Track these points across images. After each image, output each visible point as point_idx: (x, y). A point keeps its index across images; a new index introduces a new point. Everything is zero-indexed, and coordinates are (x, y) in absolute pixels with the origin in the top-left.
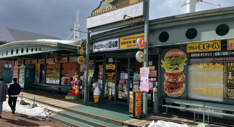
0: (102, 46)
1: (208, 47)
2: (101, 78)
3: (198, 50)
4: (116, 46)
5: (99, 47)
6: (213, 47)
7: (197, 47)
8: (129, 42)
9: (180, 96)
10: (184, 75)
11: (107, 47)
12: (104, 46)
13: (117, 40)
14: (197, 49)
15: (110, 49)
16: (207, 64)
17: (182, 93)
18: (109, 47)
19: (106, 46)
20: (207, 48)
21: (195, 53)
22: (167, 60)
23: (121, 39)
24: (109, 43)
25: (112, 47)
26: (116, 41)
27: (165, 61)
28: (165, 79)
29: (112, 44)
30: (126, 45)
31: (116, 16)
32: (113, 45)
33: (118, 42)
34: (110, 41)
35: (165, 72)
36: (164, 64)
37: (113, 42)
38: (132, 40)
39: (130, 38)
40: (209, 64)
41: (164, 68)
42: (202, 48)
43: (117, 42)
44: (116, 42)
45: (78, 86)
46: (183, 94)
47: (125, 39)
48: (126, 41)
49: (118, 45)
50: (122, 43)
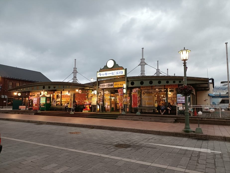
4: (112, 86)
5: (103, 86)
6: (149, 87)
11: (107, 86)
12: (105, 86)
15: (109, 87)
23: (115, 83)
24: (108, 84)
29: (110, 85)
30: (117, 86)
31: (113, 74)
38: (120, 84)
44: (112, 84)
46: (140, 105)
48: (117, 84)
49: (113, 86)
50: (115, 85)
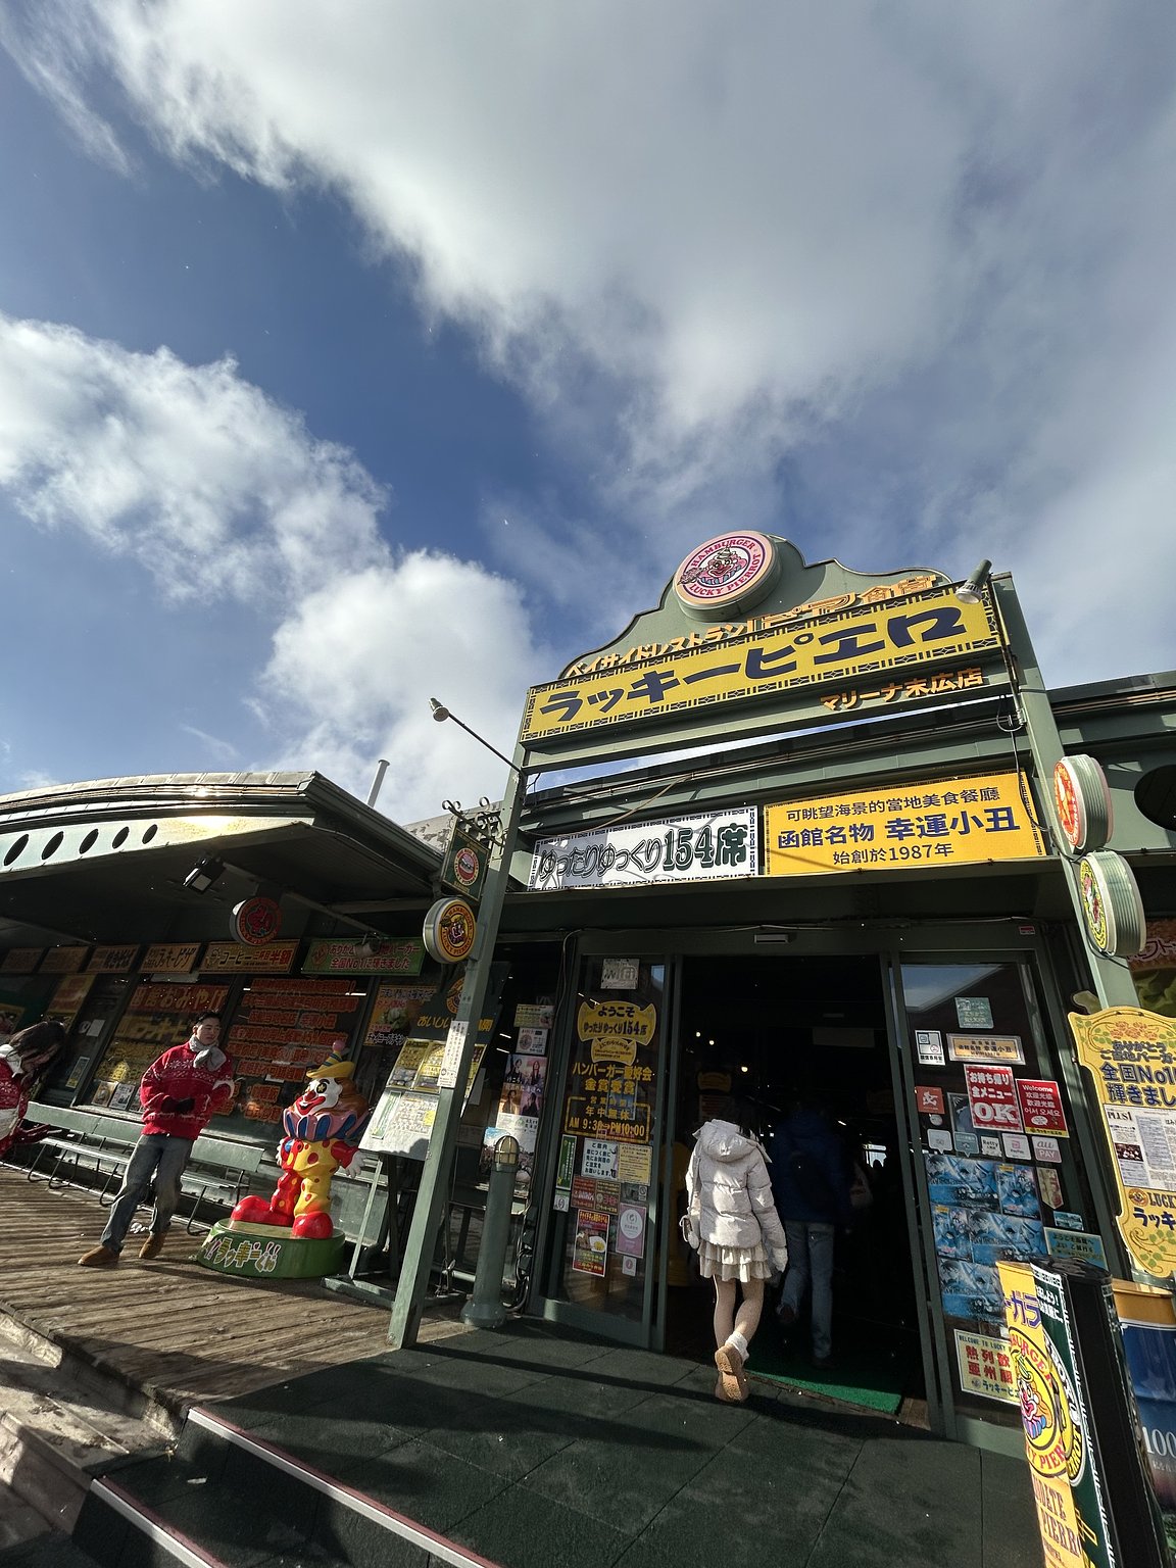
0: (606, 858)
2: (526, 1101)
4: (734, 853)
5: (580, 866)
11: (646, 864)
13: (743, 818)
15: (676, 874)
18: (668, 860)
19: (642, 857)
23: (778, 818)
24: (669, 836)
25: (697, 862)
26: (733, 826)
29: (693, 842)
30: (827, 850)
31: (764, 666)
33: (752, 831)
34: (677, 828)
37: (706, 832)
38: (879, 820)
39: (859, 808)
43: (742, 835)
44: (733, 836)
47: (809, 814)
48: (824, 824)
49: (751, 851)
50: (788, 839)
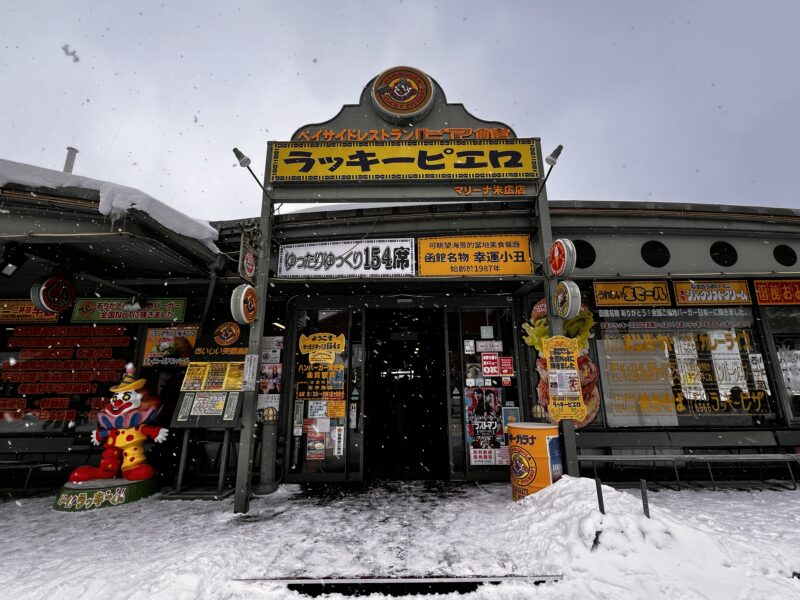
0: (329, 260)
1: (644, 295)
2: (270, 387)
3: (621, 302)
4: (402, 263)
5: (312, 264)
6: (654, 295)
7: (619, 294)
8: (460, 255)
9: (589, 424)
10: (591, 364)
11: (354, 265)
12: (339, 262)
13: (407, 244)
14: (619, 297)
15: (371, 272)
16: (638, 336)
17: (594, 415)
18: (367, 264)
19: (351, 260)
20: (643, 298)
21: (608, 308)
22: (540, 324)
23: (425, 245)
24: (367, 250)
25: (383, 266)
26: (402, 248)
27: (533, 326)
28: (539, 377)
29: (381, 255)
30: (448, 264)
31: (428, 163)
32: (389, 259)
33: (412, 251)
34: (371, 246)
35: (539, 358)
36: (534, 336)
37: (388, 250)
38: (471, 252)
39: (463, 244)
40: (644, 335)
41: (533, 347)
42: (630, 296)
43: (407, 253)
44: (402, 253)
45: (143, 432)
46: (596, 417)
47: (440, 245)
48: (447, 252)
49: (412, 263)
50: (429, 258)
